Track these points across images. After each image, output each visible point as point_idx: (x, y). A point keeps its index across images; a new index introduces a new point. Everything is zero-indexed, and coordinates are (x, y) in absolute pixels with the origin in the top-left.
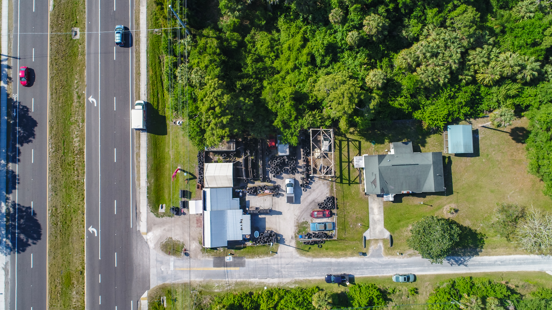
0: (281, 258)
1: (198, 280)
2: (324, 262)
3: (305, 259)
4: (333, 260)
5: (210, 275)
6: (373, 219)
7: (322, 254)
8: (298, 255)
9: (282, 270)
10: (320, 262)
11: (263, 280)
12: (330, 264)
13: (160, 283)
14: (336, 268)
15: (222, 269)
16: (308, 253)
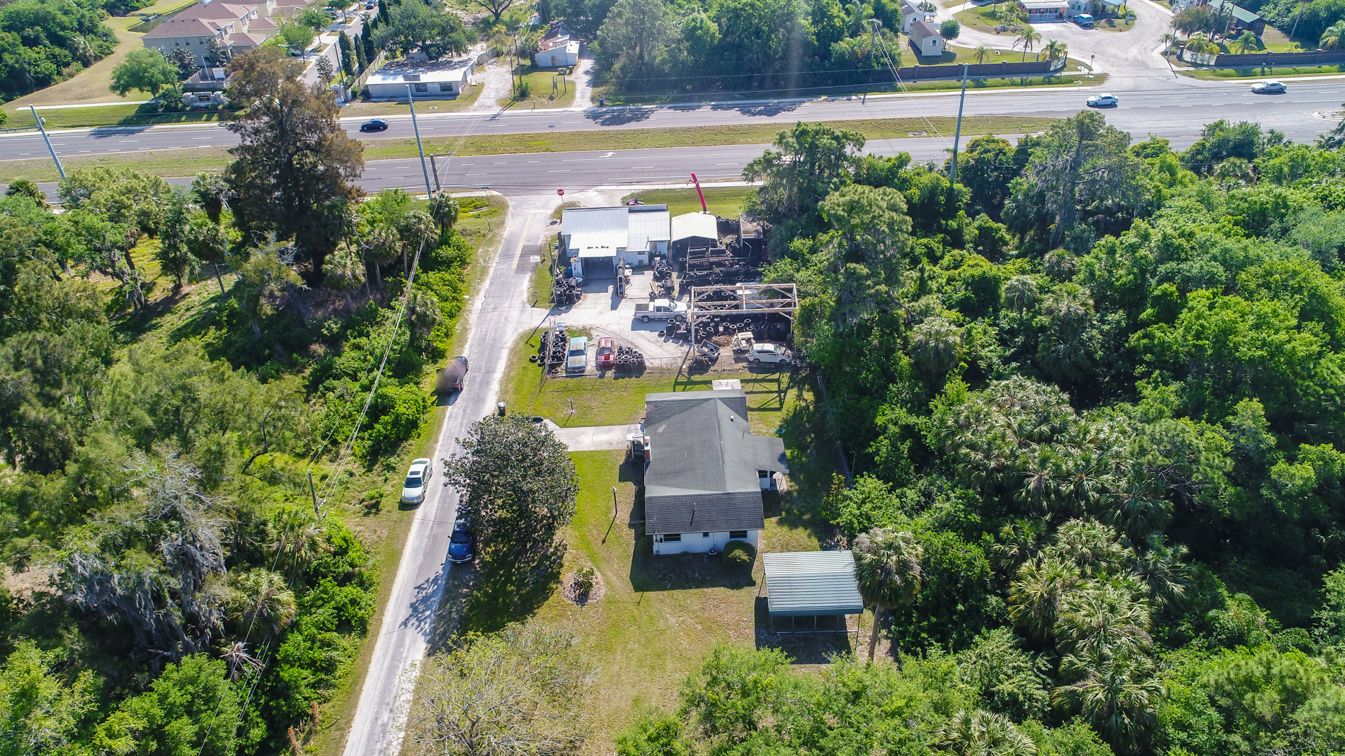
0: (522, 311)
1: (506, 234)
2: (496, 363)
3: (510, 337)
4: (498, 375)
5: (510, 244)
6: (582, 434)
7: (515, 360)
8: (521, 330)
9: (497, 313)
10: (498, 359)
11: (482, 293)
12: (490, 371)
13: (510, 204)
14: (478, 379)
15: (518, 252)
16: (522, 343)
